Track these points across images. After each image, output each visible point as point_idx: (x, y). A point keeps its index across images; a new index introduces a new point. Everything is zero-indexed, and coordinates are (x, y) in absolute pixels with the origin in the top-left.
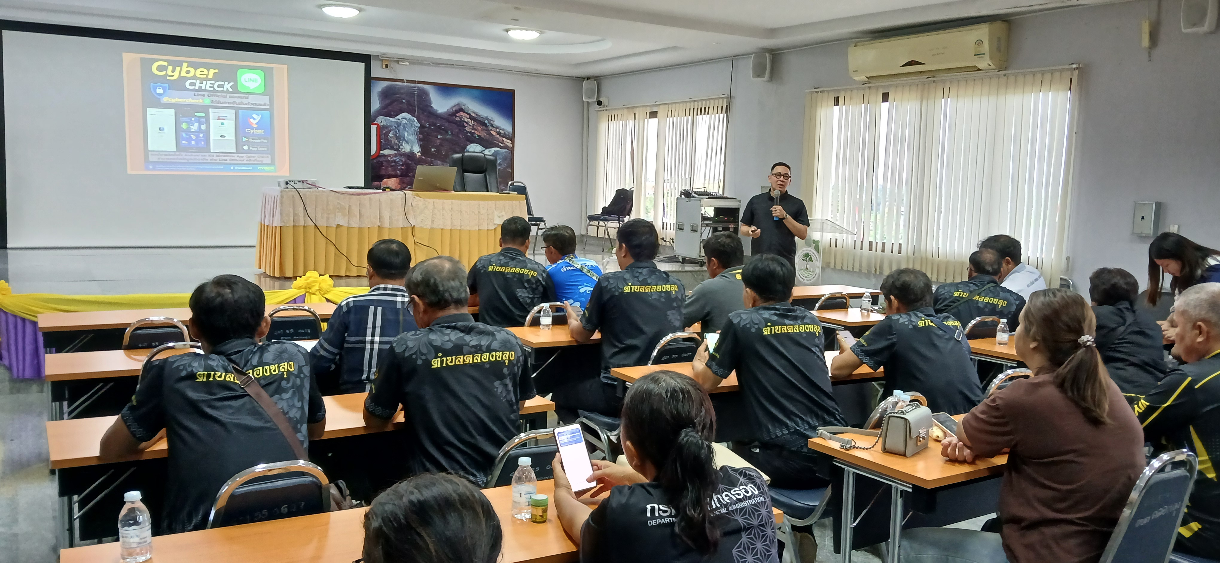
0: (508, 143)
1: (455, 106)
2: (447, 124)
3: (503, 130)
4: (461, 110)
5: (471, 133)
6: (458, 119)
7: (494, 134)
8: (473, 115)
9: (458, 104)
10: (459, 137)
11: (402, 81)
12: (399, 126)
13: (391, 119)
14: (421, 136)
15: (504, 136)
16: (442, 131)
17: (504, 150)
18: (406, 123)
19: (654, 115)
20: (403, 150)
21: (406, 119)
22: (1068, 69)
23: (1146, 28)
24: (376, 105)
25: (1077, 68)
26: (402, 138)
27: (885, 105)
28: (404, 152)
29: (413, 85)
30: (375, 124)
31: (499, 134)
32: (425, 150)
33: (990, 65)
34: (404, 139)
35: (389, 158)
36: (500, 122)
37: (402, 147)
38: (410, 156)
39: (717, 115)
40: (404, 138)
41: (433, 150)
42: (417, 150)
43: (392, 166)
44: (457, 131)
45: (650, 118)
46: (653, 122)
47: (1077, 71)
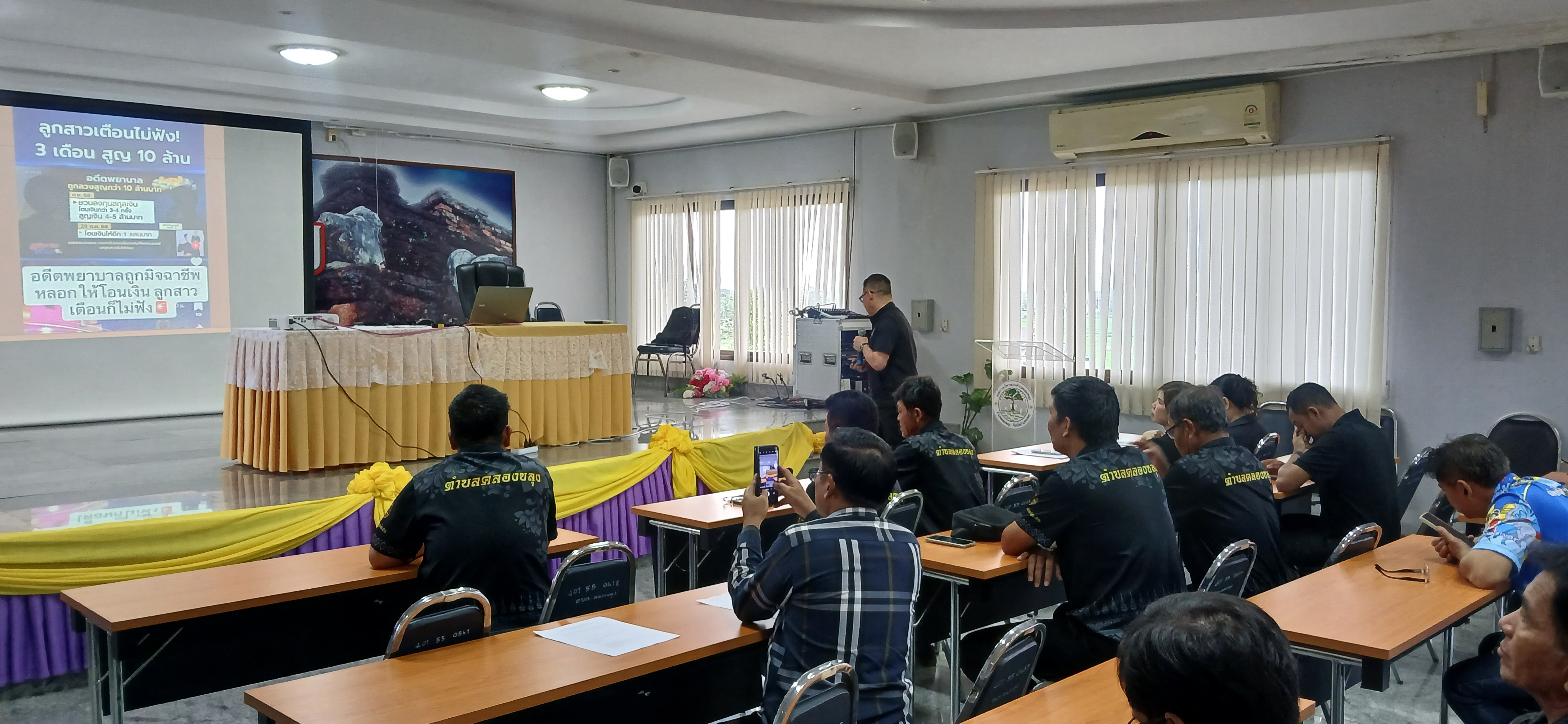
0: (508, 247)
1: (432, 195)
2: (421, 222)
3: (500, 228)
4: (441, 201)
5: (455, 233)
6: (437, 214)
7: (488, 234)
8: (458, 208)
9: (436, 193)
10: (439, 239)
11: (357, 159)
12: (352, 226)
13: (341, 216)
14: (385, 240)
15: (502, 236)
16: (414, 232)
17: (502, 258)
18: (362, 221)
19: (729, 205)
20: (360, 261)
21: (362, 215)
22: (1373, 143)
23: (1482, 91)
24: (319, 195)
25: (1386, 142)
26: (357, 244)
27: (1101, 191)
28: (362, 263)
29: (371, 165)
30: (319, 224)
31: (494, 233)
32: (390, 261)
33: (1264, 138)
34: (361, 246)
35: (339, 274)
36: (496, 218)
37: (358, 257)
38: (371, 268)
39: (834, 205)
40: (360, 243)
41: (402, 259)
42: (379, 260)
43: (344, 286)
44: (435, 230)
45: (722, 209)
46: (728, 216)
47: (1388, 145)
